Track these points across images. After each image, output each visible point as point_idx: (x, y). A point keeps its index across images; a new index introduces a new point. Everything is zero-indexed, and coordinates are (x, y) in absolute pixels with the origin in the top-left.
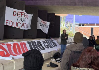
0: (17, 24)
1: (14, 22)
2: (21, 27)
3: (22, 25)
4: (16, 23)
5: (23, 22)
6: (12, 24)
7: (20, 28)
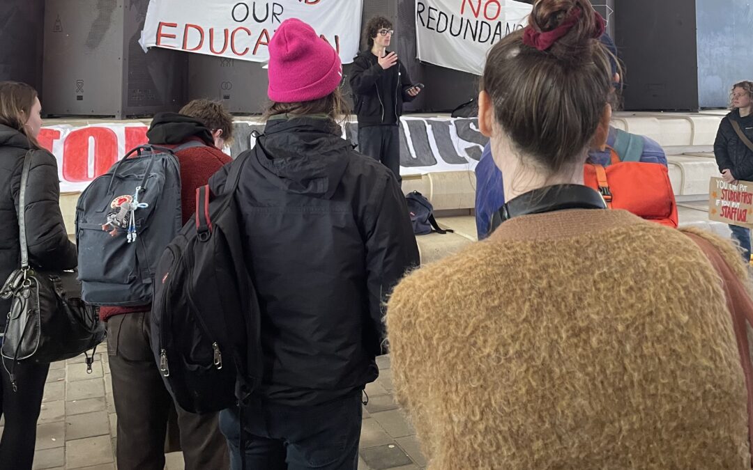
0: (229, 37)
1: (211, 31)
2: (251, 51)
3: (259, 42)
4: (226, 31)
5: (262, 26)
6: (201, 42)
7: (249, 57)
